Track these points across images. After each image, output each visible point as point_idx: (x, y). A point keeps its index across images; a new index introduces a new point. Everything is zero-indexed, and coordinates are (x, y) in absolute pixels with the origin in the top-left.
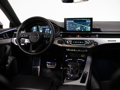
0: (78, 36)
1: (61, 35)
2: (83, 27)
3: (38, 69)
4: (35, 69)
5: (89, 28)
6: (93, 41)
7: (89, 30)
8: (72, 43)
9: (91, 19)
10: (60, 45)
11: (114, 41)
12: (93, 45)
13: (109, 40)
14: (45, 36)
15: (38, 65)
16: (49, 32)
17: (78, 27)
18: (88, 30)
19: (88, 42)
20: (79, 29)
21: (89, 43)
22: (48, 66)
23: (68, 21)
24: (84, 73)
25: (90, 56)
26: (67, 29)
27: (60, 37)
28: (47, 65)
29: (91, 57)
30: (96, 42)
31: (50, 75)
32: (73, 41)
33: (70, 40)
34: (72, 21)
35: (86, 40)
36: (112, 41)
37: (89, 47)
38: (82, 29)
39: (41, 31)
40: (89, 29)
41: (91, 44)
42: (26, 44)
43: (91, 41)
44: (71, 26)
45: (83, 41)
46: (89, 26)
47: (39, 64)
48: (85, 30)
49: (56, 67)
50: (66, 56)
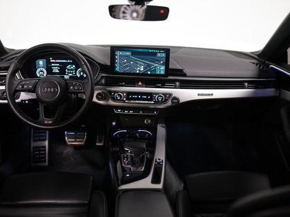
0: (140, 84)
1: (103, 81)
2: (149, 65)
3: (45, 147)
4: (37, 147)
5: (163, 68)
6: (170, 95)
7: (163, 73)
8: (128, 99)
9: (167, 51)
10: (101, 102)
11: (209, 95)
12: (169, 103)
13: (200, 93)
14: (74, 87)
15: (45, 140)
16: (76, 72)
17: (141, 65)
18: (160, 72)
19: (160, 96)
20: (142, 69)
21: (162, 99)
22: (69, 142)
23: (118, 53)
24: (156, 161)
25: (163, 123)
26: (117, 69)
27: (102, 85)
28: (66, 138)
29: (164, 125)
30: (175, 98)
31: (72, 158)
32: (129, 93)
33: (123, 92)
34: (128, 53)
35: (156, 94)
36: (206, 95)
37: (162, 106)
38: (148, 71)
39: (56, 70)
40: (161, 70)
41: (166, 100)
42: (27, 102)
43: (165, 94)
44: (125, 63)
45: (151, 94)
46: (162, 64)
47: (45, 136)
48: (153, 73)
49: (85, 143)
50: (114, 124)
